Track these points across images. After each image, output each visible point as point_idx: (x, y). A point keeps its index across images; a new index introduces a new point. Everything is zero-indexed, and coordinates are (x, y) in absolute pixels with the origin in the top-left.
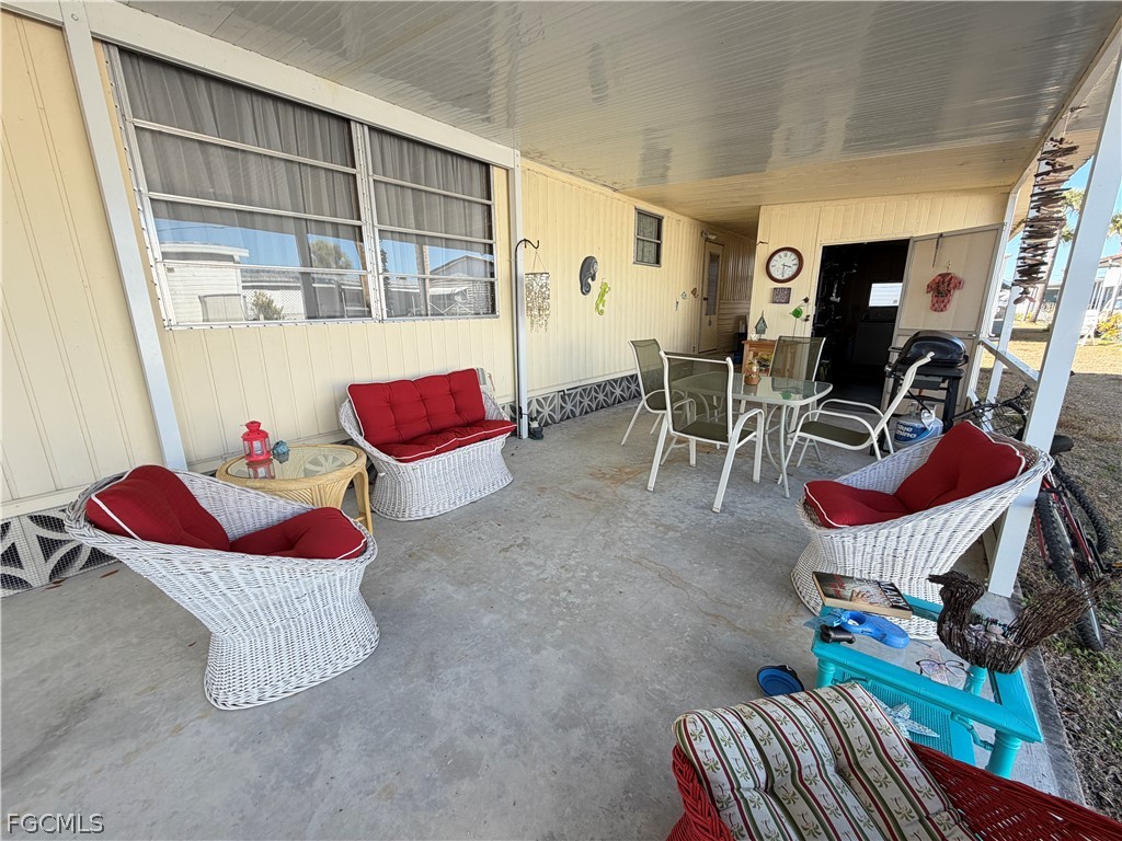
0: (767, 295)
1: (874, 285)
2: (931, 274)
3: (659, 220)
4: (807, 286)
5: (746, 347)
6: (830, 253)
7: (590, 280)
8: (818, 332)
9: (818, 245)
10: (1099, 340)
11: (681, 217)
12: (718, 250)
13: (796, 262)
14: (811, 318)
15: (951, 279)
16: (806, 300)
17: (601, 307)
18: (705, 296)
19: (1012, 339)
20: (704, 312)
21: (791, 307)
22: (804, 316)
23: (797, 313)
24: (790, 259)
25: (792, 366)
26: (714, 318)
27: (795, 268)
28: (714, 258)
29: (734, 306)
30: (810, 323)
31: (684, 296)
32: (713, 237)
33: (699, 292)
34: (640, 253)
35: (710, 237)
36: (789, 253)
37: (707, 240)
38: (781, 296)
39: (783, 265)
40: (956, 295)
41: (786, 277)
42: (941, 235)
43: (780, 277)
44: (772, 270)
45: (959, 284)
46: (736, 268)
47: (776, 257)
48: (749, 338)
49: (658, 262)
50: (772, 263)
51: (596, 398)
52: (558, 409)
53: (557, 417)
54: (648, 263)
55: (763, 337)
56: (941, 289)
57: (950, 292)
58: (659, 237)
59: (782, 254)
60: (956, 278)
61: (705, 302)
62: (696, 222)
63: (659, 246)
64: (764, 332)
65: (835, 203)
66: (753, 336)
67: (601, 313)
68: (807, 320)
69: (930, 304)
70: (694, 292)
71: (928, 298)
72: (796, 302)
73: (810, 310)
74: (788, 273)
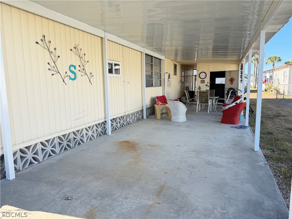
0: (200, 82)
1: (216, 78)
2: (230, 78)
4: (208, 80)
6: (211, 73)
8: (210, 89)
9: (209, 71)
10: (266, 92)
11: (179, 64)
13: (205, 75)
14: (209, 86)
16: (208, 83)
19: (250, 92)
23: (207, 85)
24: (204, 74)
27: (205, 76)
30: (209, 87)
31: (179, 82)
37: (182, 69)
38: (203, 82)
40: (234, 82)
42: (230, 71)
43: (202, 78)
44: (200, 75)
45: (234, 80)
49: (176, 74)
56: (231, 80)
58: (176, 69)
59: (202, 73)
63: (176, 71)
64: (200, 89)
65: (212, 64)
66: (198, 90)
70: (181, 81)
71: (230, 82)
72: (206, 83)
73: (209, 85)
74: (204, 77)
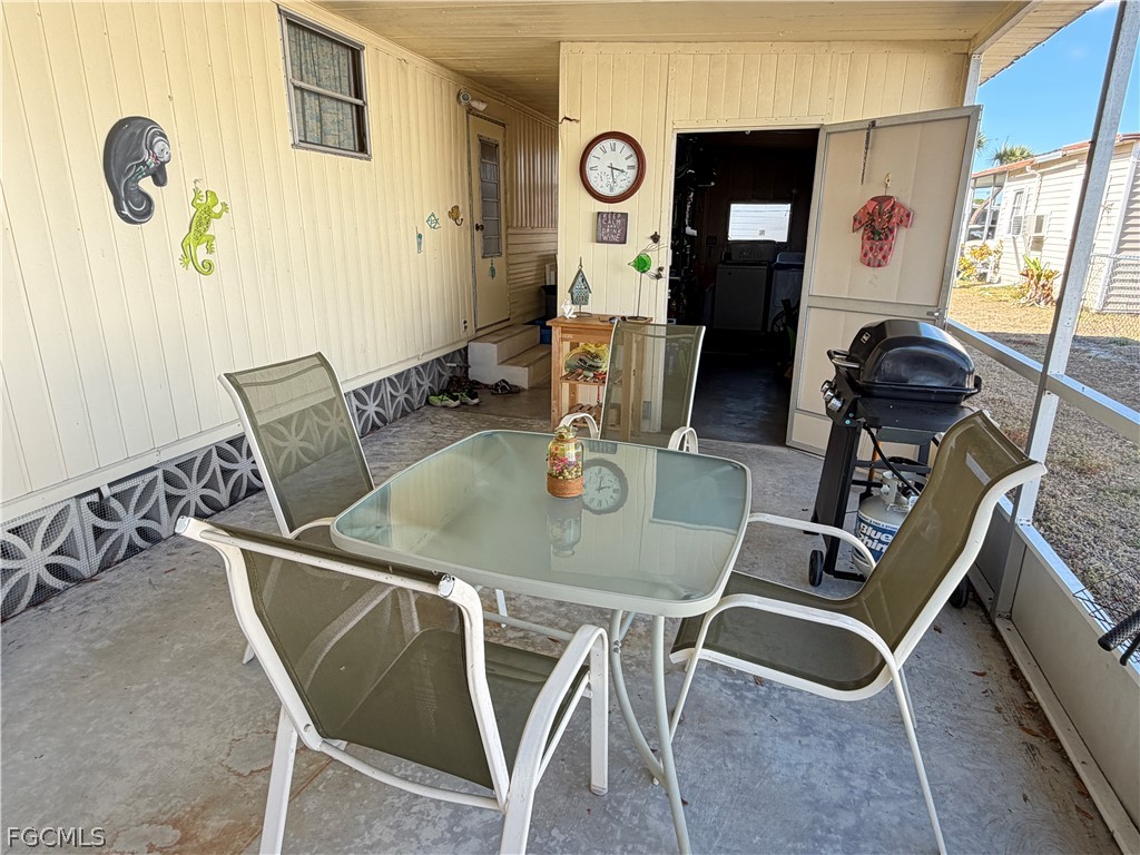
0: (586, 224)
1: (734, 207)
2: (859, 196)
3: (355, 53)
4: (654, 210)
5: (556, 334)
7: (146, 184)
9: (669, 129)
11: (407, 55)
12: (494, 134)
13: (633, 161)
14: (666, 273)
15: (893, 208)
16: (655, 238)
17: (201, 254)
18: (478, 221)
20: (479, 253)
21: (629, 252)
22: (653, 270)
23: (641, 264)
24: (621, 155)
25: (641, 365)
26: (499, 262)
27: (632, 174)
28: (488, 149)
29: (535, 238)
30: (664, 283)
31: (433, 221)
32: (482, 107)
33: (464, 214)
34: (313, 124)
35: (475, 104)
36: (620, 144)
37: (470, 111)
38: (612, 229)
39: (610, 167)
40: (902, 237)
41: (618, 191)
42: (873, 123)
43: (605, 191)
44: (592, 177)
45: (907, 217)
46: (530, 171)
47: (596, 151)
48: (559, 314)
49: (362, 147)
50: (591, 162)
51: (226, 473)
52: (85, 541)
53: (85, 563)
54: (338, 149)
55: (584, 309)
56: (876, 224)
57: (891, 231)
58: (358, 93)
59: (606, 144)
60: (901, 206)
61: (478, 234)
62: (445, 72)
63: (360, 112)
64: (585, 301)
65: (694, 47)
66: (565, 308)
67: (207, 268)
68: (658, 277)
69: (858, 253)
70: (454, 213)
71: (855, 241)
72: (638, 241)
73: (663, 257)
74: (622, 185)
